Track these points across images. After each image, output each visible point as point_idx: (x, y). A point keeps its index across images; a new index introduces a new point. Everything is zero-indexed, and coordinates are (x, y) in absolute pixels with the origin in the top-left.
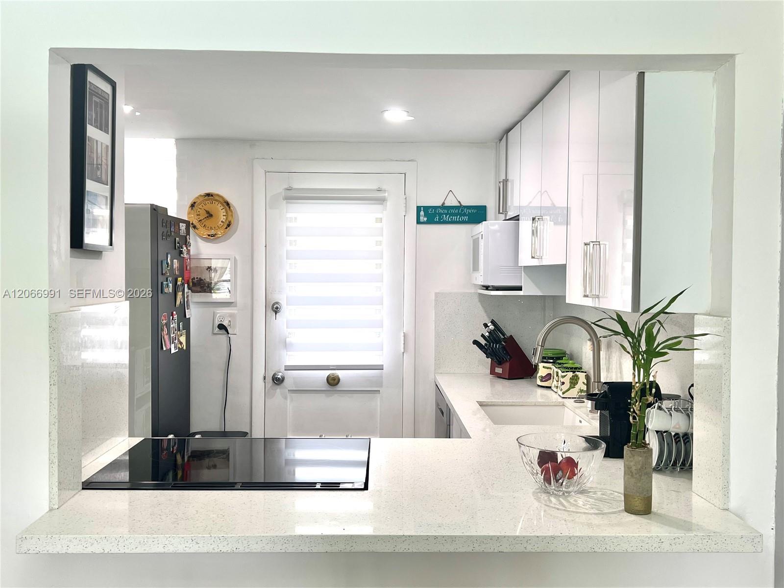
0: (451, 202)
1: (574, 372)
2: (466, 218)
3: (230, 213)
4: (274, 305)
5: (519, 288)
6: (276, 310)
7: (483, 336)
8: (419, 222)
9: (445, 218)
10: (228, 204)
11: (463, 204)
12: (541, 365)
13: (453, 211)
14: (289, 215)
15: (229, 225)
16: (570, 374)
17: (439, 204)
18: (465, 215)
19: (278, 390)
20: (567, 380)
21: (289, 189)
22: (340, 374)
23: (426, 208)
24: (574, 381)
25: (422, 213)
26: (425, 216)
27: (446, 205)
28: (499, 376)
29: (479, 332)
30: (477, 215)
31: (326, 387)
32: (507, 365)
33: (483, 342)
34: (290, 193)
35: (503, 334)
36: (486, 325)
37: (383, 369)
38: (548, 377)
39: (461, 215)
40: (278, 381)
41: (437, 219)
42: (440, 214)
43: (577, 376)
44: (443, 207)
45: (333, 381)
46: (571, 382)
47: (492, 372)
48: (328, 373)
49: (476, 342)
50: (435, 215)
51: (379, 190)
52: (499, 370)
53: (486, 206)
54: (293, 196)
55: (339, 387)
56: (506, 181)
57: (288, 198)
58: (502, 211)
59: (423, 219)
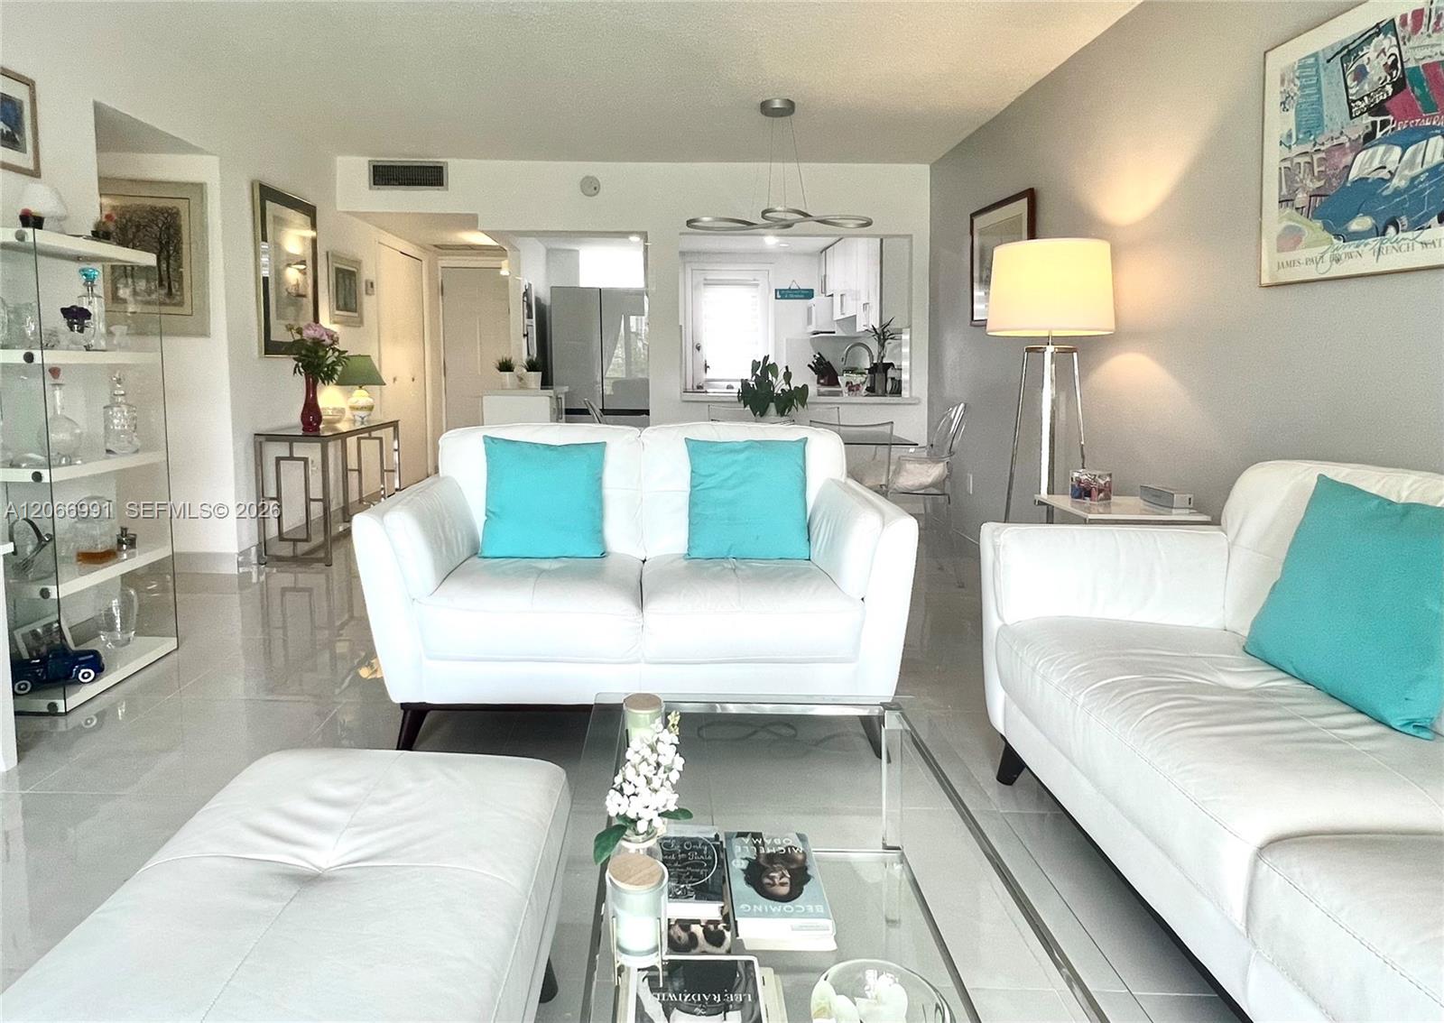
0: (794, 287)
2: (802, 296)
4: (697, 346)
5: (834, 332)
6: (699, 348)
7: (813, 363)
8: (776, 298)
9: (792, 296)
11: (801, 288)
13: (795, 292)
14: (706, 294)
17: (788, 288)
21: (705, 280)
23: (780, 290)
25: (778, 293)
28: (823, 384)
29: (811, 360)
30: (809, 294)
32: (827, 378)
33: (813, 366)
34: (706, 282)
35: (824, 360)
36: (814, 355)
39: (800, 294)
41: (786, 296)
42: (788, 294)
44: (790, 289)
47: (820, 383)
48: (727, 383)
49: (809, 366)
50: (784, 294)
51: (755, 280)
52: (822, 381)
53: (814, 289)
54: (708, 283)
56: (825, 276)
57: (705, 284)
58: (824, 291)
59: (779, 296)
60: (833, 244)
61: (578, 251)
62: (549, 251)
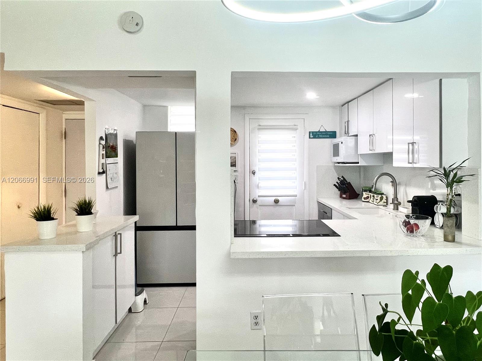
0: (322, 130)
1: (381, 195)
2: (328, 136)
3: (236, 135)
4: (252, 172)
5: (358, 163)
6: (254, 173)
7: (337, 182)
8: (310, 138)
9: (321, 136)
10: (235, 132)
11: (327, 131)
12: (364, 193)
13: (323, 133)
14: (259, 136)
15: (235, 140)
16: (380, 196)
17: (318, 131)
18: (328, 135)
19: (255, 205)
20: (379, 198)
21: (260, 125)
22: (279, 198)
23: (313, 132)
24: (381, 199)
25: (311, 134)
26: (312, 136)
27: (320, 131)
28: (344, 198)
29: (335, 181)
30: (333, 135)
31: (273, 203)
32: (348, 194)
33: (337, 185)
34: (260, 127)
35: (347, 181)
36: (339, 178)
37: (297, 196)
38: (368, 198)
39: (326, 135)
40: (255, 201)
41: (317, 136)
42: (318, 135)
43: (382, 196)
44: (319, 132)
45: (276, 202)
46: (380, 199)
47: (341, 197)
48: (274, 198)
49: (335, 185)
50: (316, 135)
51: (295, 125)
52: (344, 196)
53: (336, 132)
54: (261, 128)
55: (279, 204)
56: (348, 121)
57: (259, 129)
58: (347, 133)
59: (311, 136)
60: (357, 98)
61: (166, 107)
62: (144, 106)
